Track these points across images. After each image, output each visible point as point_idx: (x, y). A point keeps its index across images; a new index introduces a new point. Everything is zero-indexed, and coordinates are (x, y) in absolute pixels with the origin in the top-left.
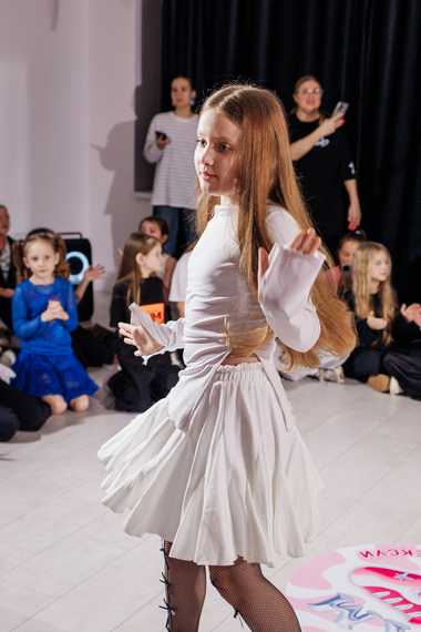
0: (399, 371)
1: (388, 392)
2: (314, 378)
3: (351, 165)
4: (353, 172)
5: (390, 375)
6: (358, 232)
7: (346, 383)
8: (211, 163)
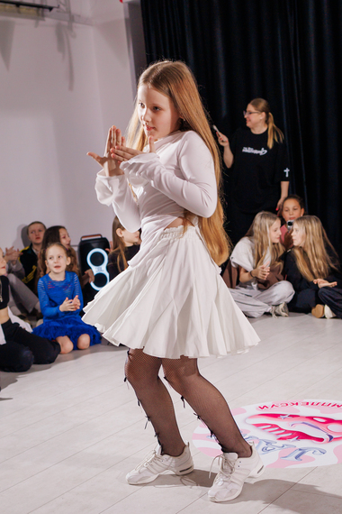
0: (329, 299)
2: (269, 314)
3: (287, 171)
4: (287, 175)
5: (323, 304)
7: (289, 316)
8: (150, 120)
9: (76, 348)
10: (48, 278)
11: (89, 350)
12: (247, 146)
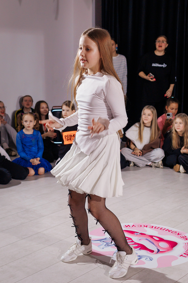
0: (184, 162)
1: (179, 172)
2: (150, 166)
5: (180, 164)
6: (173, 97)
8: (84, 55)
9: (37, 173)
10: (23, 132)
11: (44, 176)
12: (155, 63)
